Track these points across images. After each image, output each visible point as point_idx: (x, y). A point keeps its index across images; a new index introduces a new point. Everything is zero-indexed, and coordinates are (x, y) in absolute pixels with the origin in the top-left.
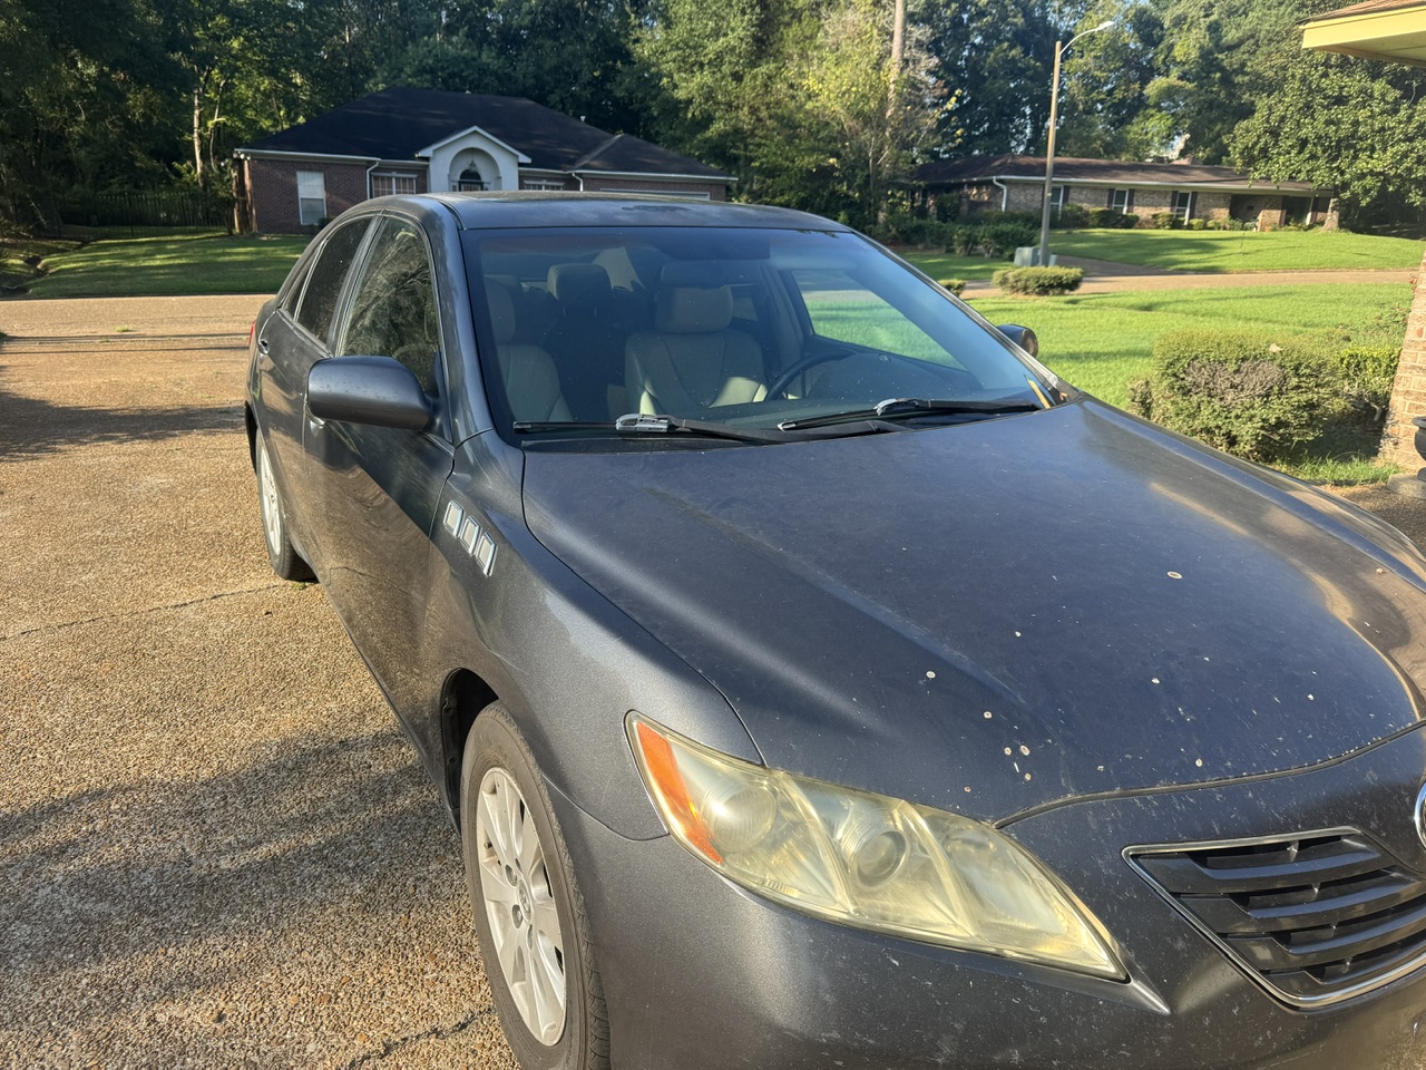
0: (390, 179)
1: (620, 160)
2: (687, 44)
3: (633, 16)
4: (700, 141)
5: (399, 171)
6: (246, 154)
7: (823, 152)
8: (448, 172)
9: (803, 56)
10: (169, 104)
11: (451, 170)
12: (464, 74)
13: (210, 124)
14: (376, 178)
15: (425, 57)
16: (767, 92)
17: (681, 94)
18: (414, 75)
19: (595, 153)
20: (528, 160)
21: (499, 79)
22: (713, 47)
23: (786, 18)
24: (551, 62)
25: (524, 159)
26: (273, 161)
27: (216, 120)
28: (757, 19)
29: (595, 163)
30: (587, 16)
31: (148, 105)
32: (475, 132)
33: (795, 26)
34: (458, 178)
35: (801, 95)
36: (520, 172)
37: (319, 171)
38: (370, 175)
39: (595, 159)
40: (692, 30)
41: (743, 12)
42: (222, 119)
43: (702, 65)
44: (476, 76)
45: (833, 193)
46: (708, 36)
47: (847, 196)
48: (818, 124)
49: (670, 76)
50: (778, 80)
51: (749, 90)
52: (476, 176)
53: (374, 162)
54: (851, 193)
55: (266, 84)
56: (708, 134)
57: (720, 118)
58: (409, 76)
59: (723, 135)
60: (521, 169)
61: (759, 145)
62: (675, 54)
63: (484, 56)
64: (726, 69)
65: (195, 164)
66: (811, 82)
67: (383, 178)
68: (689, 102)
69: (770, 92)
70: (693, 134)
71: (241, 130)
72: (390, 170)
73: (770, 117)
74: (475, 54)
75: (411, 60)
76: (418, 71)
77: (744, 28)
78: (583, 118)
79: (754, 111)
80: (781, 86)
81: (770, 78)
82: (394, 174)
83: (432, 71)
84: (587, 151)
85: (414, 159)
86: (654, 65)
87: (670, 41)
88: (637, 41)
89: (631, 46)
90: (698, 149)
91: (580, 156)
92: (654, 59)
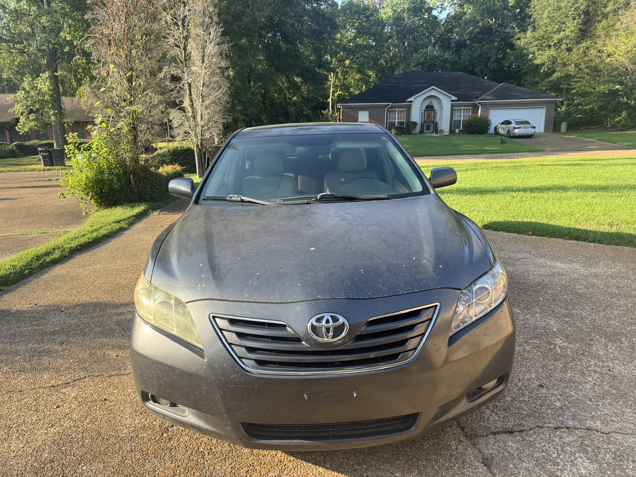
0: (395, 111)
1: (501, 95)
2: (543, 38)
3: (516, 28)
4: (546, 82)
5: (399, 108)
6: (341, 106)
7: (614, 82)
8: (420, 106)
9: (607, 35)
10: (316, 89)
11: (421, 106)
12: (436, 64)
13: (336, 95)
14: (390, 111)
15: (420, 58)
16: (585, 56)
17: (538, 62)
18: (415, 66)
19: (489, 93)
20: (456, 99)
21: (452, 64)
22: (556, 37)
23: (599, 18)
24: (477, 53)
25: (454, 98)
26: (350, 108)
27: (338, 93)
28: (581, 21)
29: (488, 97)
30: (497, 31)
31: (308, 90)
32: (433, 88)
33: (604, 21)
34: (424, 109)
35: (605, 55)
36: (452, 104)
37: (367, 110)
38: (387, 111)
39: (487, 96)
40: (546, 30)
41: (574, 19)
42: (340, 92)
43: (550, 46)
44: (442, 64)
45: (619, 102)
46: (555, 33)
47: (627, 103)
48: (612, 68)
49: (534, 53)
50: (592, 49)
51: (574, 56)
52: (432, 107)
53: (389, 105)
54: (629, 102)
55: (358, 76)
56: (551, 78)
57: (559, 71)
58: (413, 67)
59: (559, 79)
60: (452, 102)
61: (576, 82)
62: (536, 43)
63: (446, 54)
64: (563, 47)
65: (329, 111)
66: (610, 49)
67: (392, 111)
68: (543, 64)
69: (587, 55)
70: (543, 79)
71: (346, 95)
72: (395, 108)
73: (587, 68)
74: (443, 54)
75: (414, 60)
76: (417, 64)
77: (574, 26)
78: (486, 77)
79: (577, 65)
80: (593, 52)
81: (587, 48)
82: (397, 109)
83: (423, 64)
84: (485, 92)
85: (406, 102)
86: (526, 49)
87: (535, 37)
88: (519, 39)
89: (515, 42)
90: (545, 86)
91: (481, 95)
92: (526, 46)
